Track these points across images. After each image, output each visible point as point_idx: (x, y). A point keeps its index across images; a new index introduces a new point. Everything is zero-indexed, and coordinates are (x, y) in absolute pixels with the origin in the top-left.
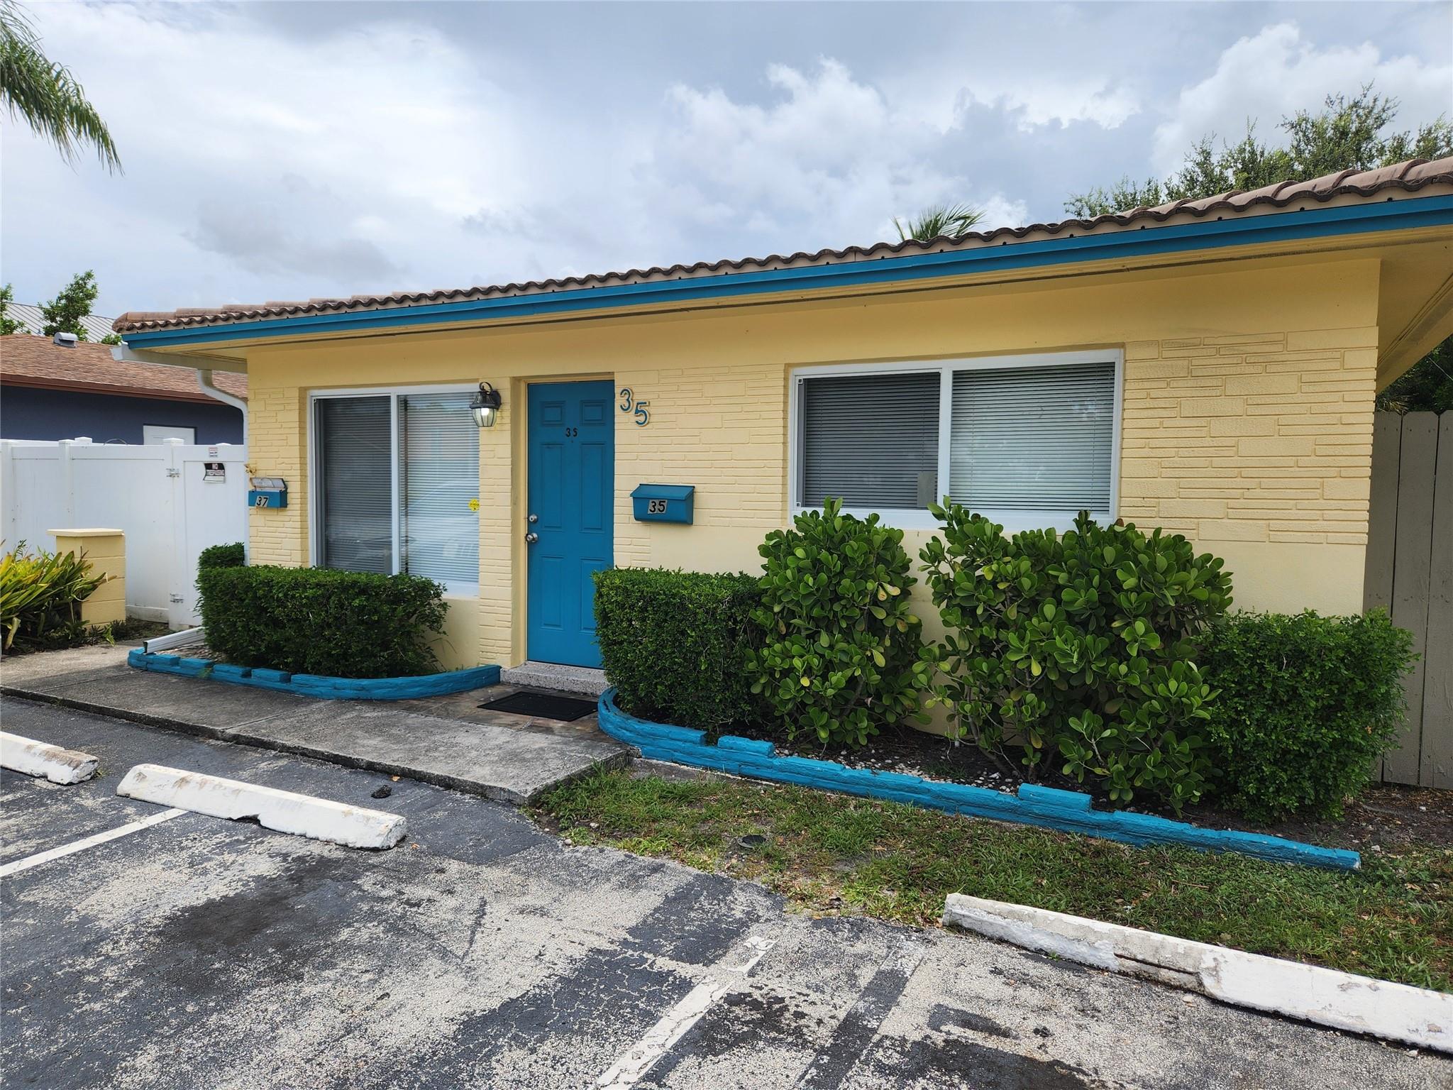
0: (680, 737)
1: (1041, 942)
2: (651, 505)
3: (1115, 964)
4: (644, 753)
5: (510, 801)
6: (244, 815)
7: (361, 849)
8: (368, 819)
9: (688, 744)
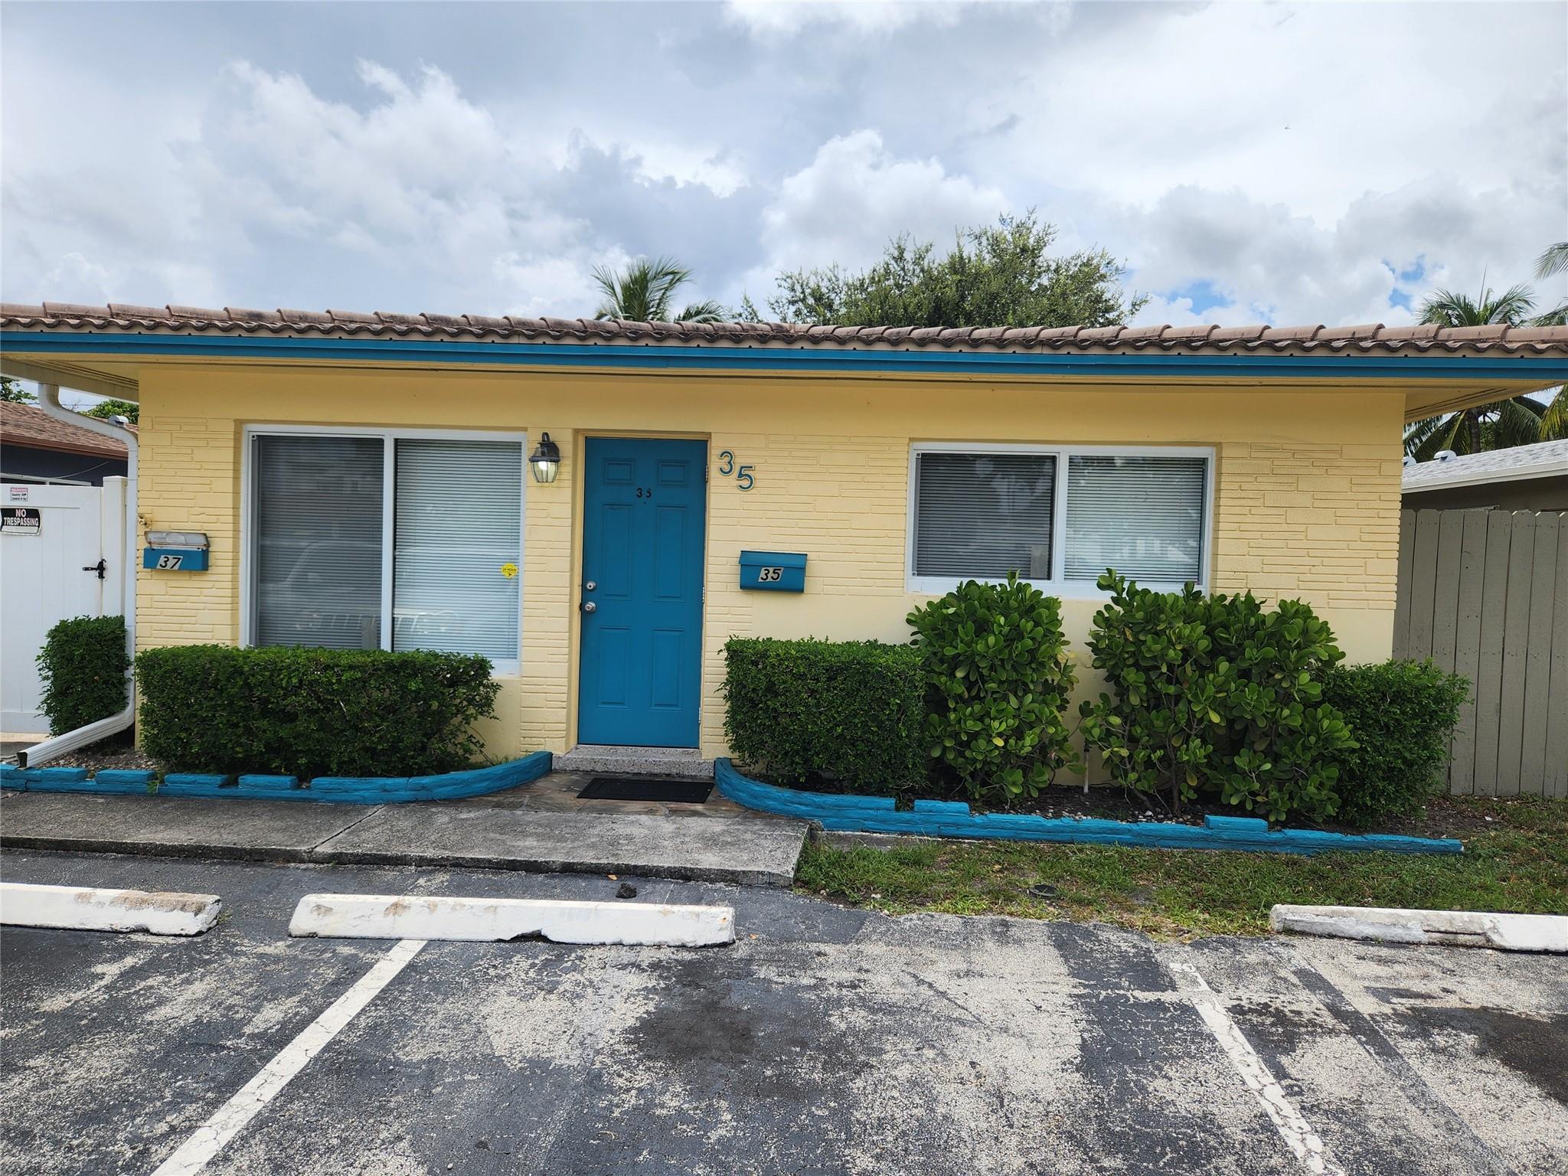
0: (872, 806)
1: (1367, 931)
2: (763, 574)
3: (1425, 938)
4: (827, 826)
5: (770, 884)
6: (520, 933)
7: (705, 946)
8: (698, 915)
9: (881, 812)
